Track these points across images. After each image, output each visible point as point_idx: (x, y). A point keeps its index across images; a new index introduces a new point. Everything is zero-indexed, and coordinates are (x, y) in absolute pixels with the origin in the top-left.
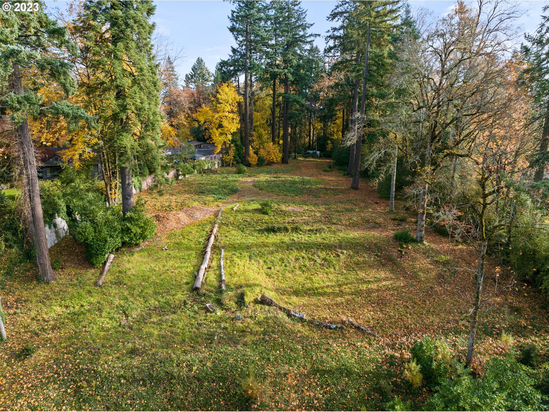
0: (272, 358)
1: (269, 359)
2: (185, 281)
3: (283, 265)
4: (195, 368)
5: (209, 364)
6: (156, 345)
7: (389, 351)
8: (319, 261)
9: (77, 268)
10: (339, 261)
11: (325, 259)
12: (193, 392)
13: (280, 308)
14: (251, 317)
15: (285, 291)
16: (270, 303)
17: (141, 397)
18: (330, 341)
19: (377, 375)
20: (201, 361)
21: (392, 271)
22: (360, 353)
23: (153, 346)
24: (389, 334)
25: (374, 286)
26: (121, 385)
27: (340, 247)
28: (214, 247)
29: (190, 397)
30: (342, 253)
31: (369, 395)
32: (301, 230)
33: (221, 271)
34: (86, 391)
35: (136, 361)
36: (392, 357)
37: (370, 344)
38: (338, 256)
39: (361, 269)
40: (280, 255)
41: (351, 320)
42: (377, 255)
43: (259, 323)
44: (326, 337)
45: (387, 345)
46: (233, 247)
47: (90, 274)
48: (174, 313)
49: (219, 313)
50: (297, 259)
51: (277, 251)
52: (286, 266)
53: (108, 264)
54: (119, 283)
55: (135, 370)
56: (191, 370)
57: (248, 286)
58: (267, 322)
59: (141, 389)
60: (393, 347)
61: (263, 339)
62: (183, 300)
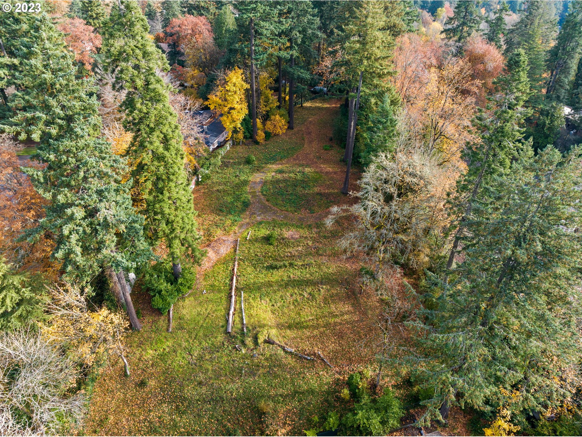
0: (273, 385)
1: (272, 386)
2: (221, 324)
3: (282, 301)
4: (234, 394)
5: (241, 391)
6: (212, 378)
7: (337, 376)
8: (306, 295)
9: (152, 315)
10: (320, 295)
11: (310, 294)
12: (235, 406)
13: (279, 346)
14: (262, 354)
15: (283, 326)
16: (273, 343)
17: (209, 410)
18: (306, 371)
19: (328, 393)
20: (237, 389)
21: (353, 305)
22: (320, 380)
23: (210, 378)
24: (339, 364)
25: (338, 320)
26: (199, 405)
27: (322, 284)
28: (237, 288)
29: (233, 410)
30: (322, 288)
31: (322, 404)
32: (296, 266)
33: (242, 314)
34: (182, 408)
35: (204, 389)
36: (339, 379)
37: (327, 373)
38: (319, 290)
39: (333, 301)
40: (281, 293)
41: (319, 353)
42: (346, 288)
43: (267, 359)
44: (304, 367)
45: (337, 372)
46: (249, 288)
47: (162, 322)
48: (218, 351)
49: (244, 351)
50: (292, 295)
51: (279, 290)
52: (284, 302)
53: (171, 312)
54: (181, 328)
55: (204, 396)
56: (232, 395)
57: (260, 327)
58: (271, 359)
59: (209, 406)
60: (340, 373)
61: (269, 372)
62: (222, 341)
